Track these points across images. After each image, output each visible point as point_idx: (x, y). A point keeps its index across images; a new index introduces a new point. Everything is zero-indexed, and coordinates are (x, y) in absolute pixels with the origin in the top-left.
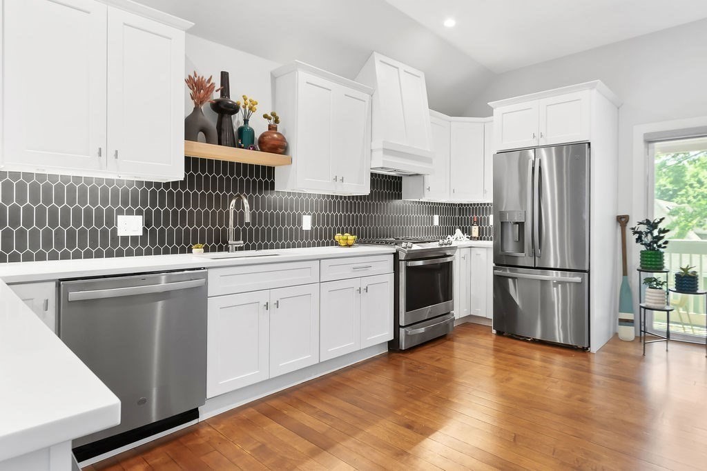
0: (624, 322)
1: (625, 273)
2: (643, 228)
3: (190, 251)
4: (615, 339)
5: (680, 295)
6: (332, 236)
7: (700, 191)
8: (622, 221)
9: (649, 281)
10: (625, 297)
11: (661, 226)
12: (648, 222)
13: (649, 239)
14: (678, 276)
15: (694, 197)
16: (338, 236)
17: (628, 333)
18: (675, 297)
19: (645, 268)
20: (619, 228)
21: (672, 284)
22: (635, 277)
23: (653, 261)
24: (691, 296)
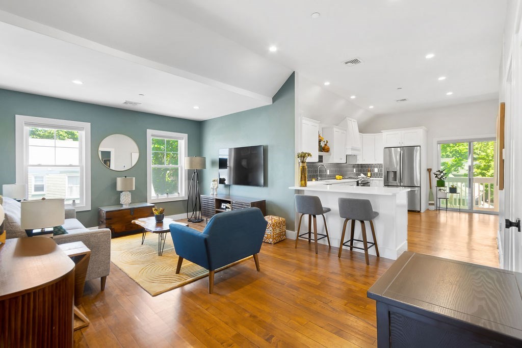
0: (430, 204)
1: (431, 188)
2: (438, 173)
3: (312, 180)
4: (428, 210)
5: (450, 194)
6: (335, 176)
7: (455, 148)
8: (429, 170)
9: (440, 190)
10: (431, 196)
11: (444, 172)
12: (439, 171)
13: (439, 177)
14: (450, 188)
15: (450, 152)
16: (337, 176)
17: (433, 208)
18: (449, 195)
19: (438, 186)
20: (428, 173)
21: (448, 190)
22: (434, 189)
23: (441, 183)
24: (454, 194)
